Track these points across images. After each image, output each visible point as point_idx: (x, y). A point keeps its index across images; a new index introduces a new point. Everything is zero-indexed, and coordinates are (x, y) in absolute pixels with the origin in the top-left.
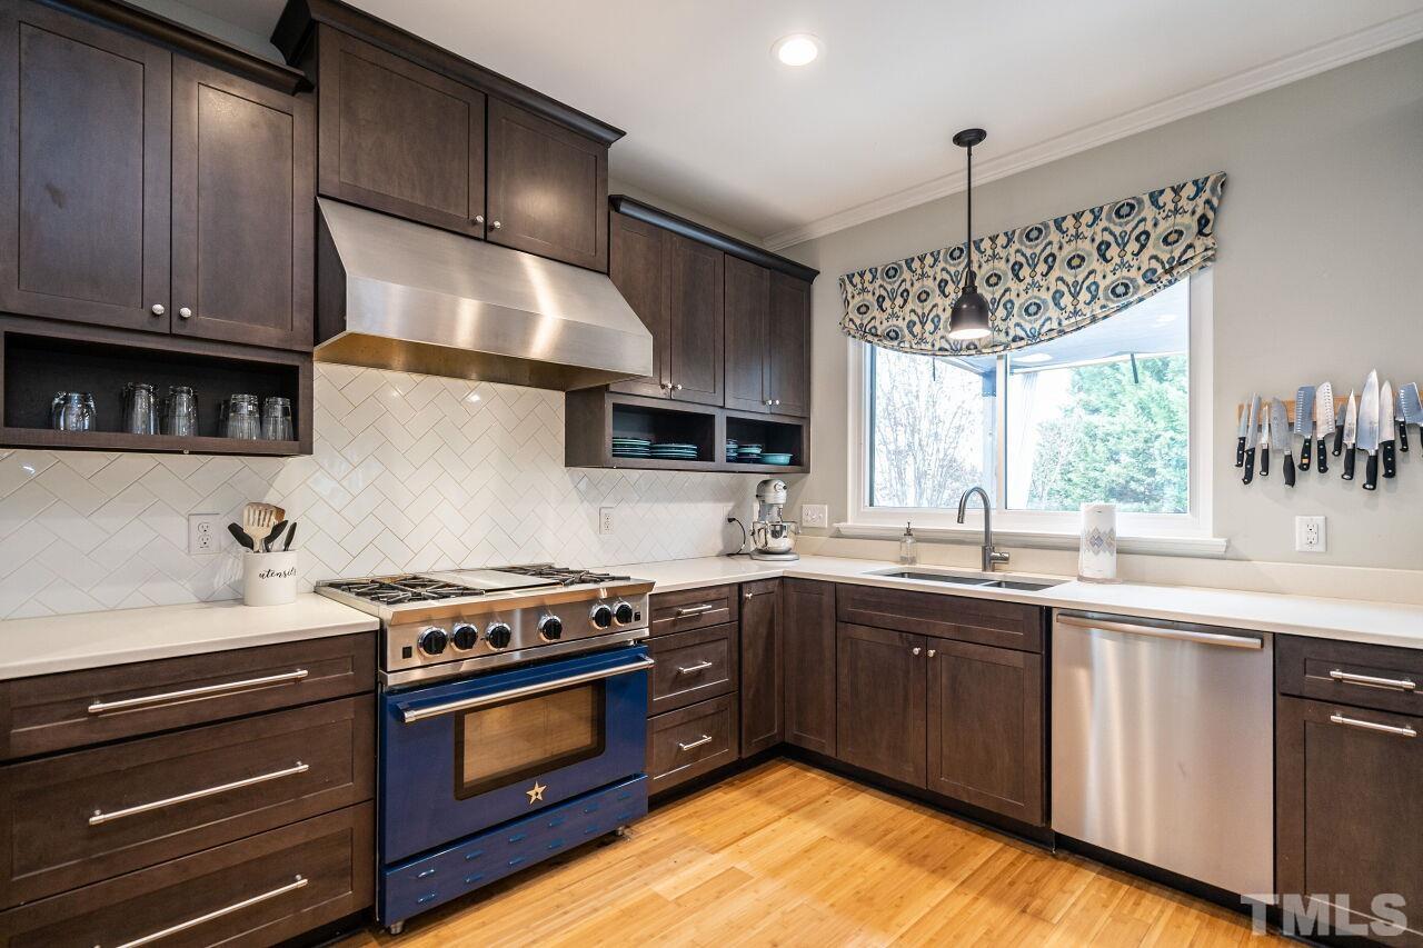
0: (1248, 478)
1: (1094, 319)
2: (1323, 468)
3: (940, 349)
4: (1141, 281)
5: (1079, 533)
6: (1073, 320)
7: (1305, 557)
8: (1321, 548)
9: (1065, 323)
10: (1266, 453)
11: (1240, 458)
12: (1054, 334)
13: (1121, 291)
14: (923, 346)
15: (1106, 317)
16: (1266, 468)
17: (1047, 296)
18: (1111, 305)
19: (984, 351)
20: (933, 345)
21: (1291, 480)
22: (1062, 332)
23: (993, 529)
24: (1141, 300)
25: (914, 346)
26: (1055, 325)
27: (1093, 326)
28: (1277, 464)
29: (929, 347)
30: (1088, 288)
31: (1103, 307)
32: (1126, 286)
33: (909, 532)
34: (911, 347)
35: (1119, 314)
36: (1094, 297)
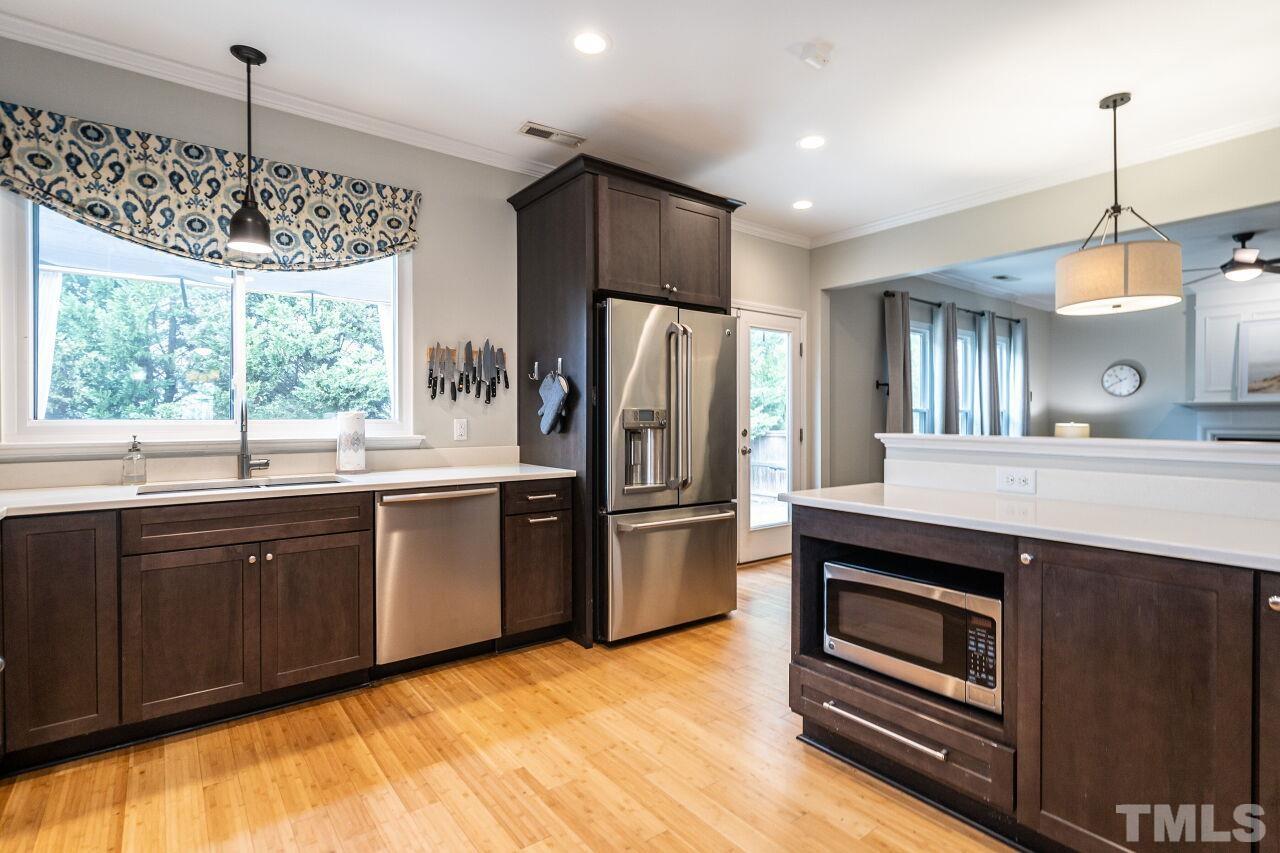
0: (433, 396)
1: (338, 265)
2: (468, 392)
3: (174, 248)
4: (376, 247)
5: (335, 436)
6: (323, 260)
7: (459, 443)
8: (465, 438)
9: (315, 260)
10: (443, 379)
11: (430, 382)
12: (305, 267)
13: (361, 250)
14: (150, 237)
15: (346, 266)
16: (443, 389)
17: (299, 233)
18: (355, 258)
19: (232, 263)
20: (166, 241)
21: (454, 398)
22: (312, 268)
23: (250, 438)
24: (371, 260)
25: (137, 234)
26: (307, 260)
27: (337, 269)
28: (447, 387)
29: (159, 240)
30: (335, 238)
31: (348, 257)
32: (366, 247)
33: (135, 448)
34: (131, 234)
35: (356, 266)
36: (339, 248)
